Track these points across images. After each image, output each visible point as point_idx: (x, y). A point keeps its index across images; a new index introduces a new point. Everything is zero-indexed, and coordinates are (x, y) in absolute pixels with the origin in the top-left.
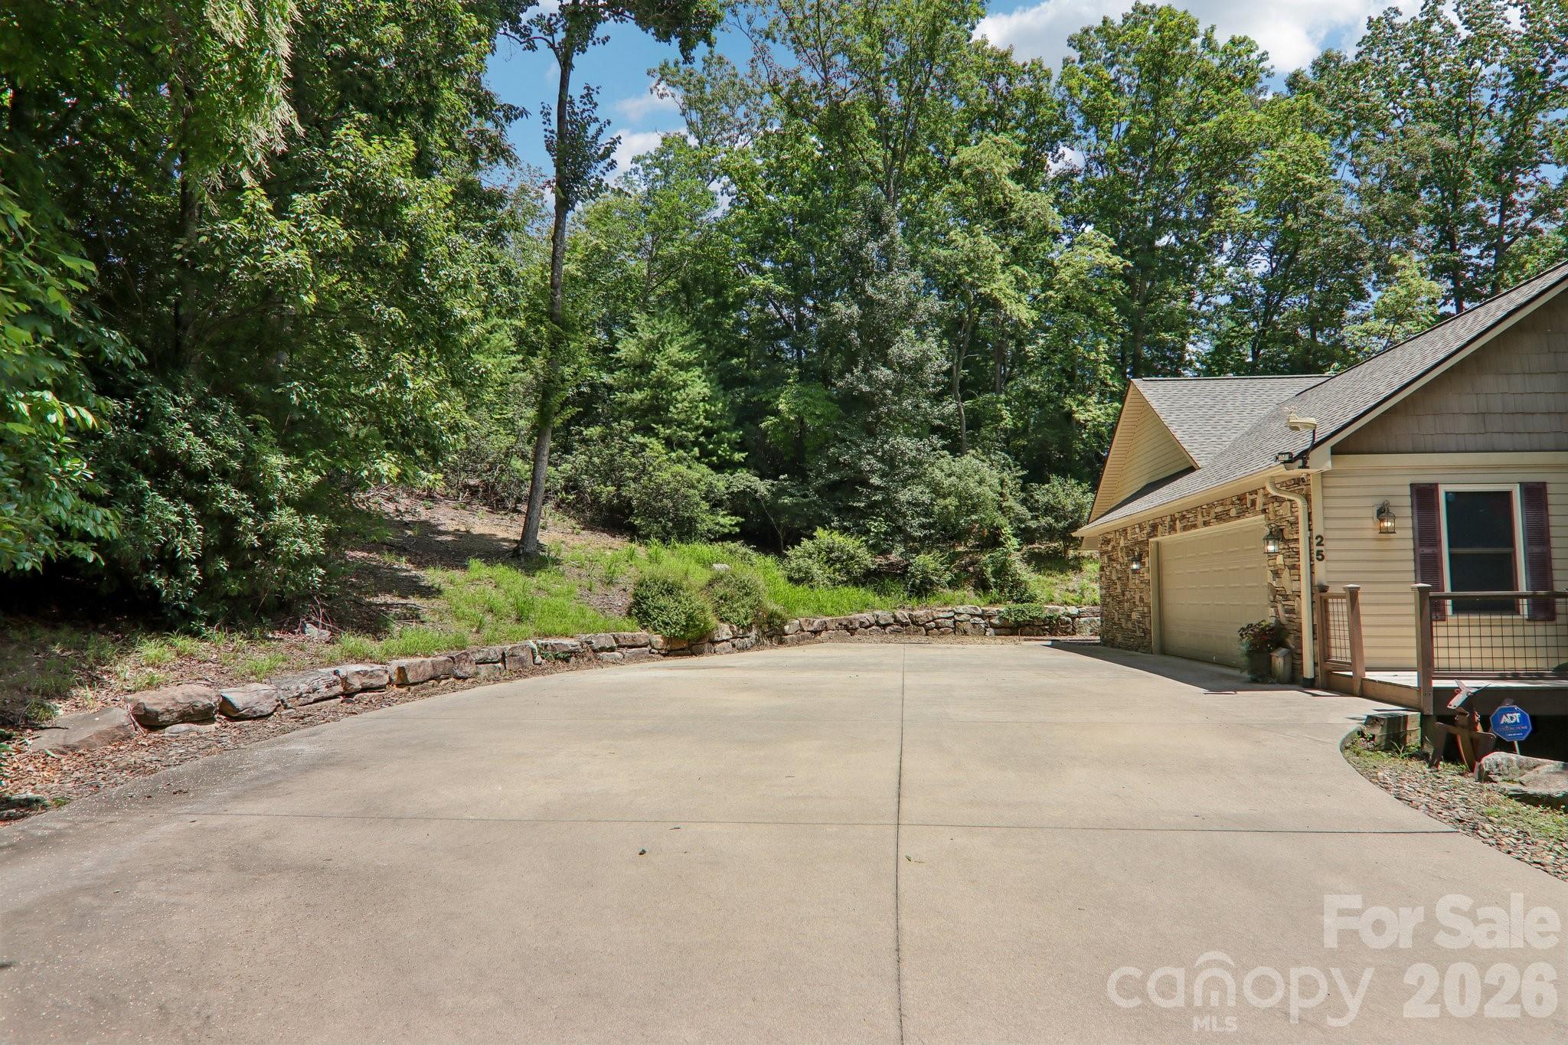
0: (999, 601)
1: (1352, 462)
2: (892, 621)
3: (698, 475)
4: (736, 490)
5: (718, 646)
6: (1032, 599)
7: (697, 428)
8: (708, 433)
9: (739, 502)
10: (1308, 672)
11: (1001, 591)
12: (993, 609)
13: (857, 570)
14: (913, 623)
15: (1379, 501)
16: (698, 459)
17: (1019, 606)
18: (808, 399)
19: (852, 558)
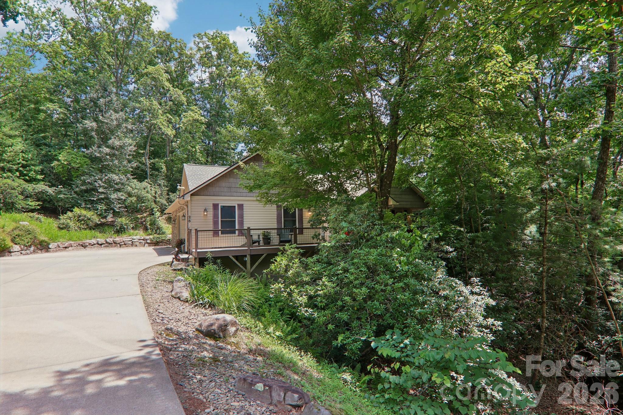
0: (150, 234)
1: (196, 198)
2: (105, 242)
3: (17, 184)
4: (37, 191)
5: (12, 254)
6: (163, 233)
7: (19, 164)
8: (24, 166)
9: (39, 196)
10: (186, 251)
11: (152, 231)
12: (148, 237)
13: (91, 224)
14: (114, 243)
15: (204, 208)
16: (18, 177)
17: (158, 236)
18: (73, 156)
19: (89, 219)
